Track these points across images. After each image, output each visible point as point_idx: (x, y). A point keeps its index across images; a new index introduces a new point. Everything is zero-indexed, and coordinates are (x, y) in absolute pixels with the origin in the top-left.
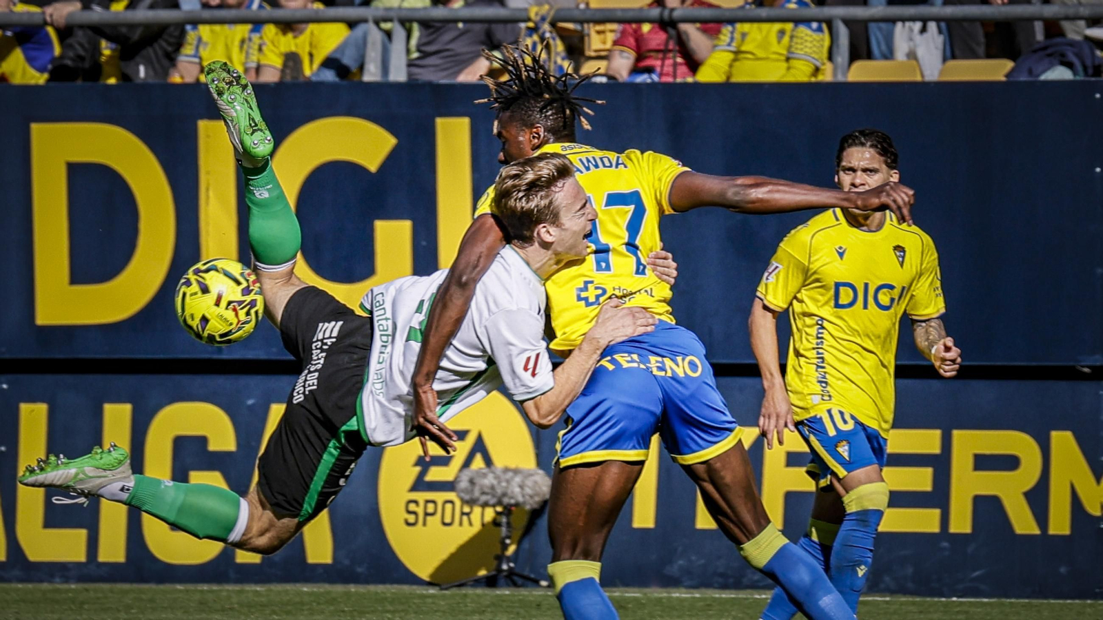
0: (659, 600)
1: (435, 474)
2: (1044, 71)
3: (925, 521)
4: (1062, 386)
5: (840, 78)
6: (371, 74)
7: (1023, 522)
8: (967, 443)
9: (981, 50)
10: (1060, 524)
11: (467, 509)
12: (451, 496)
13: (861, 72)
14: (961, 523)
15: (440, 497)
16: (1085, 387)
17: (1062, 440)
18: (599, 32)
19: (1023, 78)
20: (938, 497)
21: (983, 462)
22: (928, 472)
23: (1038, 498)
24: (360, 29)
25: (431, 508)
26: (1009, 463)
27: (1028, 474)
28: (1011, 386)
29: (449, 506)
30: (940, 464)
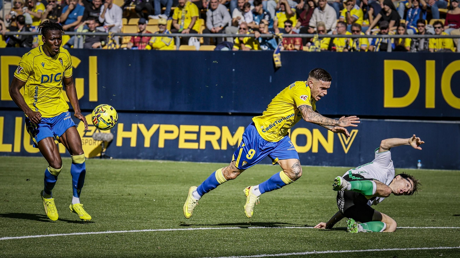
0: (137, 162)
1: (88, 134)
2: (222, 48)
3: (194, 146)
4: (225, 117)
5: (178, 49)
6: (75, 46)
7: (216, 147)
8: (205, 129)
9: (209, 43)
10: (224, 147)
11: (95, 141)
12: (91, 138)
13: (183, 48)
14: (203, 146)
15: (89, 139)
16: (230, 117)
17: (225, 129)
18: (125, 38)
19: (218, 50)
20: (198, 141)
21: (208, 133)
22: (195, 135)
23: (219, 141)
24: (73, 37)
25: (87, 141)
26: (213, 133)
27: (217, 136)
28: (214, 117)
29: (91, 141)
30: (198, 133)
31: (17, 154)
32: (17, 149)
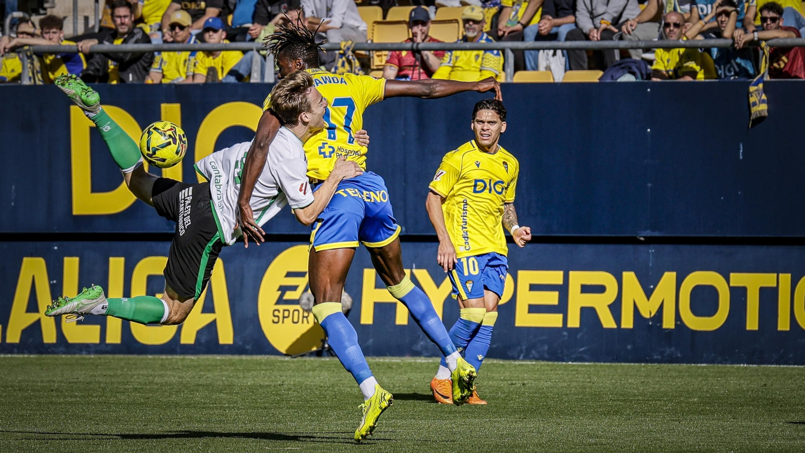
0: (410, 364)
1: (289, 295)
2: (620, 77)
3: (554, 321)
4: (630, 248)
5: (509, 81)
6: (255, 79)
7: (608, 322)
8: (578, 278)
9: (586, 65)
10: (628, 322)
11: (306, 314)
12: (298, 307)
13: (522, 77)
14: (574, 322)
15: (291, 308)
16: (642, 248)
17: (629, 277)
18: (378, 56)
19: (608, 80)
20: (562, 308)
21: (586, 289)
22: (555, 295)
23: (616, 308)
24: (249, 54)
25: (286, 314)
26: (600, 289)
27: (610, 296)
28: (601, 247)
29: (296, 313)
30: (563, 290)
31: (114, 349)
32: (114, 336)
